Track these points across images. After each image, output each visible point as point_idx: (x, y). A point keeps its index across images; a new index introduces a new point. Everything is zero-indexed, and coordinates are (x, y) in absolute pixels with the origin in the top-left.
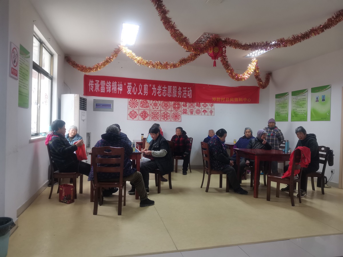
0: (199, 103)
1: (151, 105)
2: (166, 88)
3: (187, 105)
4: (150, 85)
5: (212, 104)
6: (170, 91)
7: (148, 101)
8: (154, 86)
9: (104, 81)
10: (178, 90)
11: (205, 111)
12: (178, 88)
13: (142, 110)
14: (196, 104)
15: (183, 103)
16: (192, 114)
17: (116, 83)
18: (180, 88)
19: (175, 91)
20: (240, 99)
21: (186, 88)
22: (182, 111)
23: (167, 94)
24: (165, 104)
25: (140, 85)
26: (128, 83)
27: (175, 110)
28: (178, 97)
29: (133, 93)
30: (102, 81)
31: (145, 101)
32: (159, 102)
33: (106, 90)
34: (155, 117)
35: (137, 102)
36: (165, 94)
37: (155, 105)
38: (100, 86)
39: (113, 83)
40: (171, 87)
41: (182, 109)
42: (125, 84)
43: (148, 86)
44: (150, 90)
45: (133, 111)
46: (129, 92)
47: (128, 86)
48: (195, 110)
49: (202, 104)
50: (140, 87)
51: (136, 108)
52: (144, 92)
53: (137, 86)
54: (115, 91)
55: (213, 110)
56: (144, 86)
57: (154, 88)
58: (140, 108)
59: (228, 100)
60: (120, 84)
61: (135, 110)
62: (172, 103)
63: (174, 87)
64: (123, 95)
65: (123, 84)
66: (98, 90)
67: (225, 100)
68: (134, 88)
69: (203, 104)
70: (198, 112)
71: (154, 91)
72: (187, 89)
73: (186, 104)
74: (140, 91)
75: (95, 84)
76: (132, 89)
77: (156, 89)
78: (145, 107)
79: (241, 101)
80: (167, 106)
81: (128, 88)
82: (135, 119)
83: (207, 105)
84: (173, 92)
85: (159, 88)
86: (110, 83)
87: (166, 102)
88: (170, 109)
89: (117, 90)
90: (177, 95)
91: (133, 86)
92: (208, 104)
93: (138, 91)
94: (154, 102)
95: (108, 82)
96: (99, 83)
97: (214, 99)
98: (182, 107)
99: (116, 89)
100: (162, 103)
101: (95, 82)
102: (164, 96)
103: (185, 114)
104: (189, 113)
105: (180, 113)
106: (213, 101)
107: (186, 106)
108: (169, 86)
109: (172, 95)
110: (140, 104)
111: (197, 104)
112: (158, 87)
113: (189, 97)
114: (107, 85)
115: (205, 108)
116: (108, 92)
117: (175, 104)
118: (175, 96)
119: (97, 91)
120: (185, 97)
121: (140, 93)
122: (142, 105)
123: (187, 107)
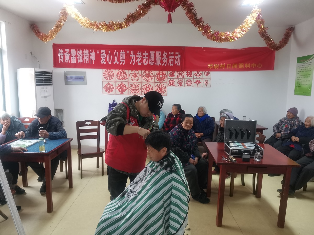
0: (191, 71)
1: (129, 75)
2: (147, 54)
3: (175, 74)
4: (128, 52)
5: (207, 73)
6: (152, 58)
7: (126, 71)
8: (132, 52)
9: (75, 50)
10: (162, 57)
11: (198, 82)
12: (162, 54)
13: (119, 82)
14: (186, 73)
15: (169, 72)
16: (181, 85)
17: (88, 51)
18: (165, 54)
19: (158, 58)
20: (247, 65)
21: (173, 53)
22: (168, 83)
23: (149, 62)
24: (147, 74)
25: (116, 52)
26: (102, 51)
27: (159, 82)
28: (163, 65)
29: (107, 63)
30: (72, 50)
31: (122, 72)
32: (140, 72)
33: (77, 60)
34: (135, 91)
35: (113, 73)
36: (145, 62)
37: (135, 76)
38: (71, 56)
39: (84, 52)
40: (154, 52)
41: (168, 80)
42: (98, 52)
43: (124, 53)
44: (128, 58)
45: (109, 83)
46: (103, 62)
47: (101, 55)
48: (184, 81)
49: (193, 73)
50: (116, 55)
51: (112, 80)
52: (121, 61)
53: (112, 54)
54: (87, 61)
55: (209, 80)
56: (120, 53)
57: (132, 56)
58: (117, 80)
59: (230, 66)
60: (92, 52)
61: (111, 83)
62: (155, 73)
63: (157, 52)
64: (97, 65)
65: (95, 52)
66: (68, 60)
67: (226, 66)
68: (108, 56)
69: (195, 72)
70: (189, 83)
71: (132, 59)
72: (174, 55)
73: (173, 74)
74: (116, 59)
75: (65, 54)
76: (106, 57)
77: (134, 56)
78: (122, 79)
79: (248, 68)
80: (150, 76)
81: (102, 56)
82: (111, 93)
83: (200, 73)
84: (157, 59)
85: (138, 55)
86: (81, 51)
87: (148, 72)
88: (153, 80)
89: (90, 60)
90: (162, 62)
91: (107, 53)
92: (203, 73)
93: (114, 60)
94: (133, 72)
95: (79, 51)
96: (70, 52)
97: (210, 65)
98: (168, 77)
99: (88, 58)
100: (142, 73)
101: (65, 52)
102: (145, 64)
103: (172, 86)
104: (177, 85)
105: (165, 84)
106: (209, 68)
107: (173, 76)
108: (150, 52)
109: (155, 63)
110: (116, 75)
111: (188, 73)
112: (138, 53)
113: (177, 65)
114: (78, 55)
115: (198, 78)
116: (80, 62)
117: (159, 74)
118: (159, 63)
119: (67, 62)
120: (172, 65)
121: (116, 62)
122: (118, 76)
123: (175, 77)
